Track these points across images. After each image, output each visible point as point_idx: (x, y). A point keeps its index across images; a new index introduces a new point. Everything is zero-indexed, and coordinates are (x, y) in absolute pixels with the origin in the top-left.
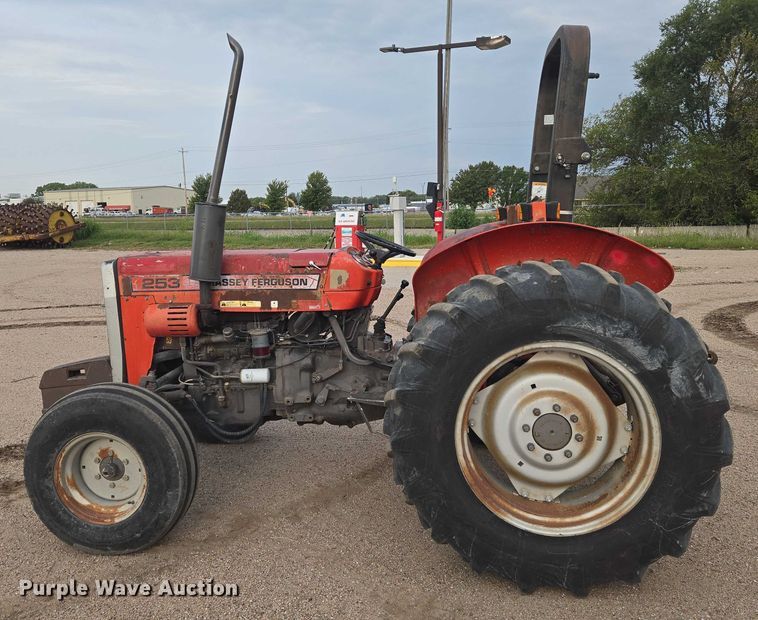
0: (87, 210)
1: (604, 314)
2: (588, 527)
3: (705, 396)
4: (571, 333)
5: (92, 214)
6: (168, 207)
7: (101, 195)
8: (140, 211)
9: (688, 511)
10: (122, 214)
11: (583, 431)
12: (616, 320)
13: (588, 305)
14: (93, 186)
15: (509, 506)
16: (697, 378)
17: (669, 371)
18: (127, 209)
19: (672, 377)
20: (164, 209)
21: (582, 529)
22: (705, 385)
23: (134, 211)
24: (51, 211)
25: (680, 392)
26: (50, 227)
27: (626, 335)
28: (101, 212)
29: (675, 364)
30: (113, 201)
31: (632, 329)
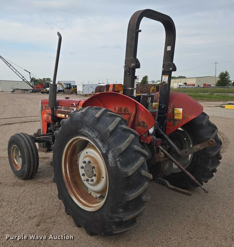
0: (180, 86)
1: (92, 128)
2: (91, 209)
3: (120, 168)
4: (85, 134)
5: (181, 87)
6: (209, 84)
7: (185, 80)
8: (199, 86)
9: (114, 215)
10: (192, 87)
11: (96, 173)
12: (94, 131)
13: (88, 124)
14: (184, 77)
15: (76, 194)
16: (117, 160)
17: (108, 154)
18: (194, 85)
19: (109, 157)
20: (207, 85)
21: (90, 209)
22: (120, 163)
23: (196, 86)
24: (151, 86)
25: (111, 164)
26: (151, 91)
27: (97, 137)
28: (184, 86)
29: (110, 152)
30: (189, 82)
31: (98, 135)
